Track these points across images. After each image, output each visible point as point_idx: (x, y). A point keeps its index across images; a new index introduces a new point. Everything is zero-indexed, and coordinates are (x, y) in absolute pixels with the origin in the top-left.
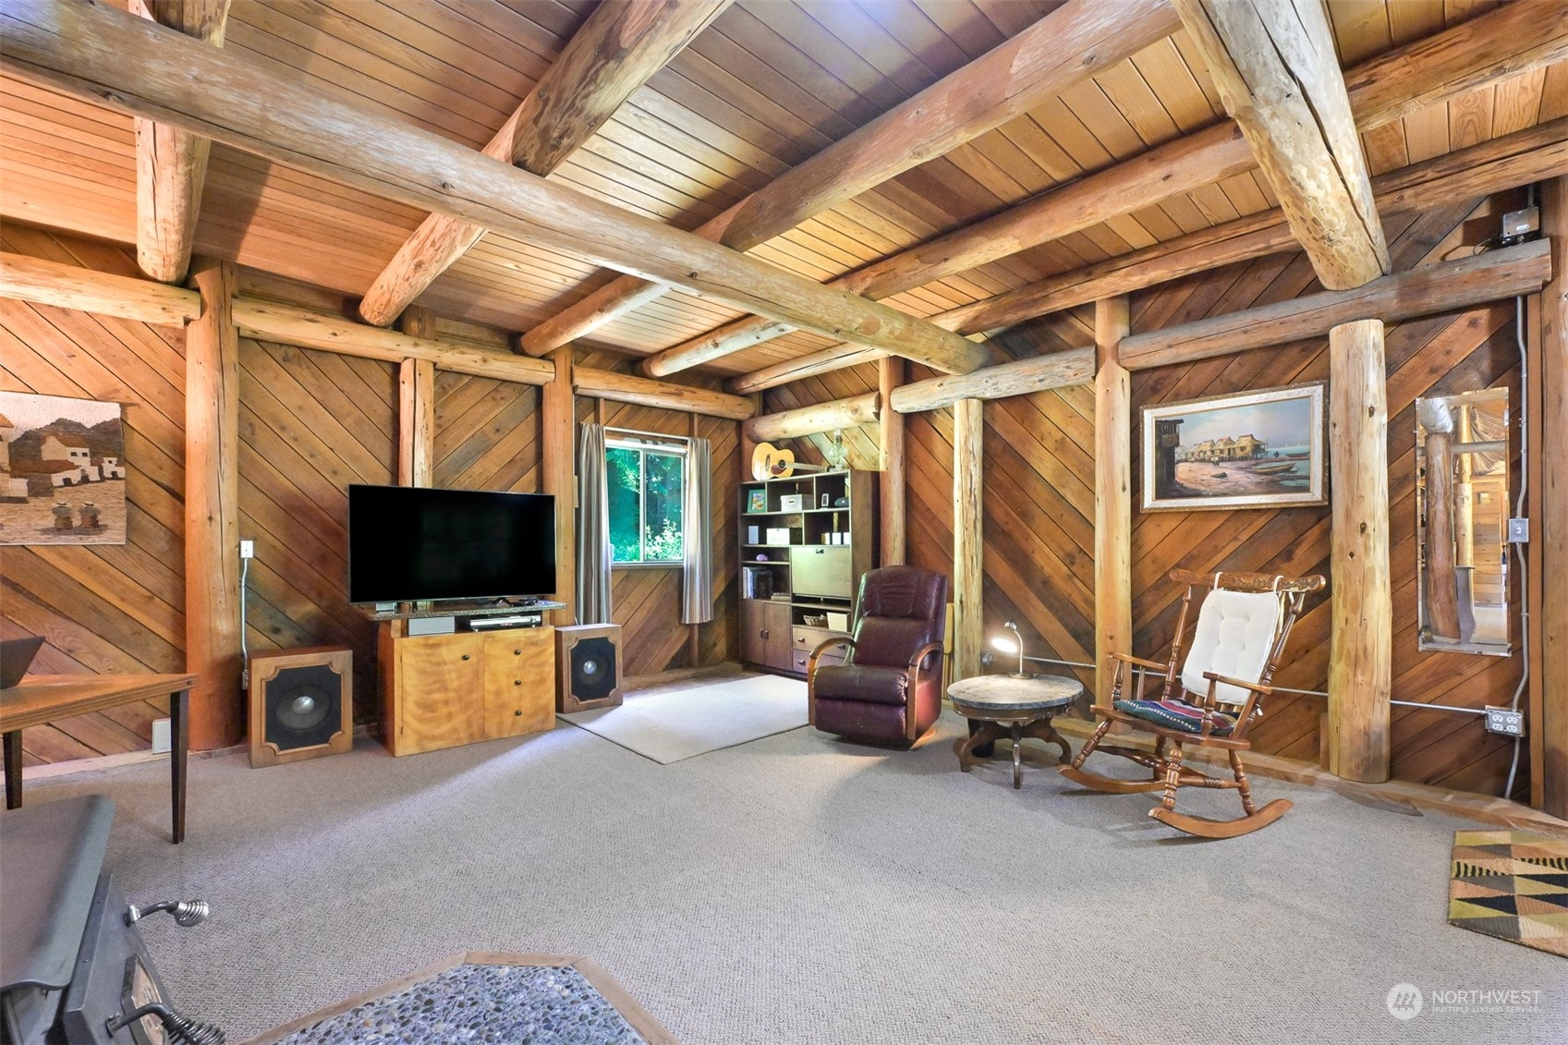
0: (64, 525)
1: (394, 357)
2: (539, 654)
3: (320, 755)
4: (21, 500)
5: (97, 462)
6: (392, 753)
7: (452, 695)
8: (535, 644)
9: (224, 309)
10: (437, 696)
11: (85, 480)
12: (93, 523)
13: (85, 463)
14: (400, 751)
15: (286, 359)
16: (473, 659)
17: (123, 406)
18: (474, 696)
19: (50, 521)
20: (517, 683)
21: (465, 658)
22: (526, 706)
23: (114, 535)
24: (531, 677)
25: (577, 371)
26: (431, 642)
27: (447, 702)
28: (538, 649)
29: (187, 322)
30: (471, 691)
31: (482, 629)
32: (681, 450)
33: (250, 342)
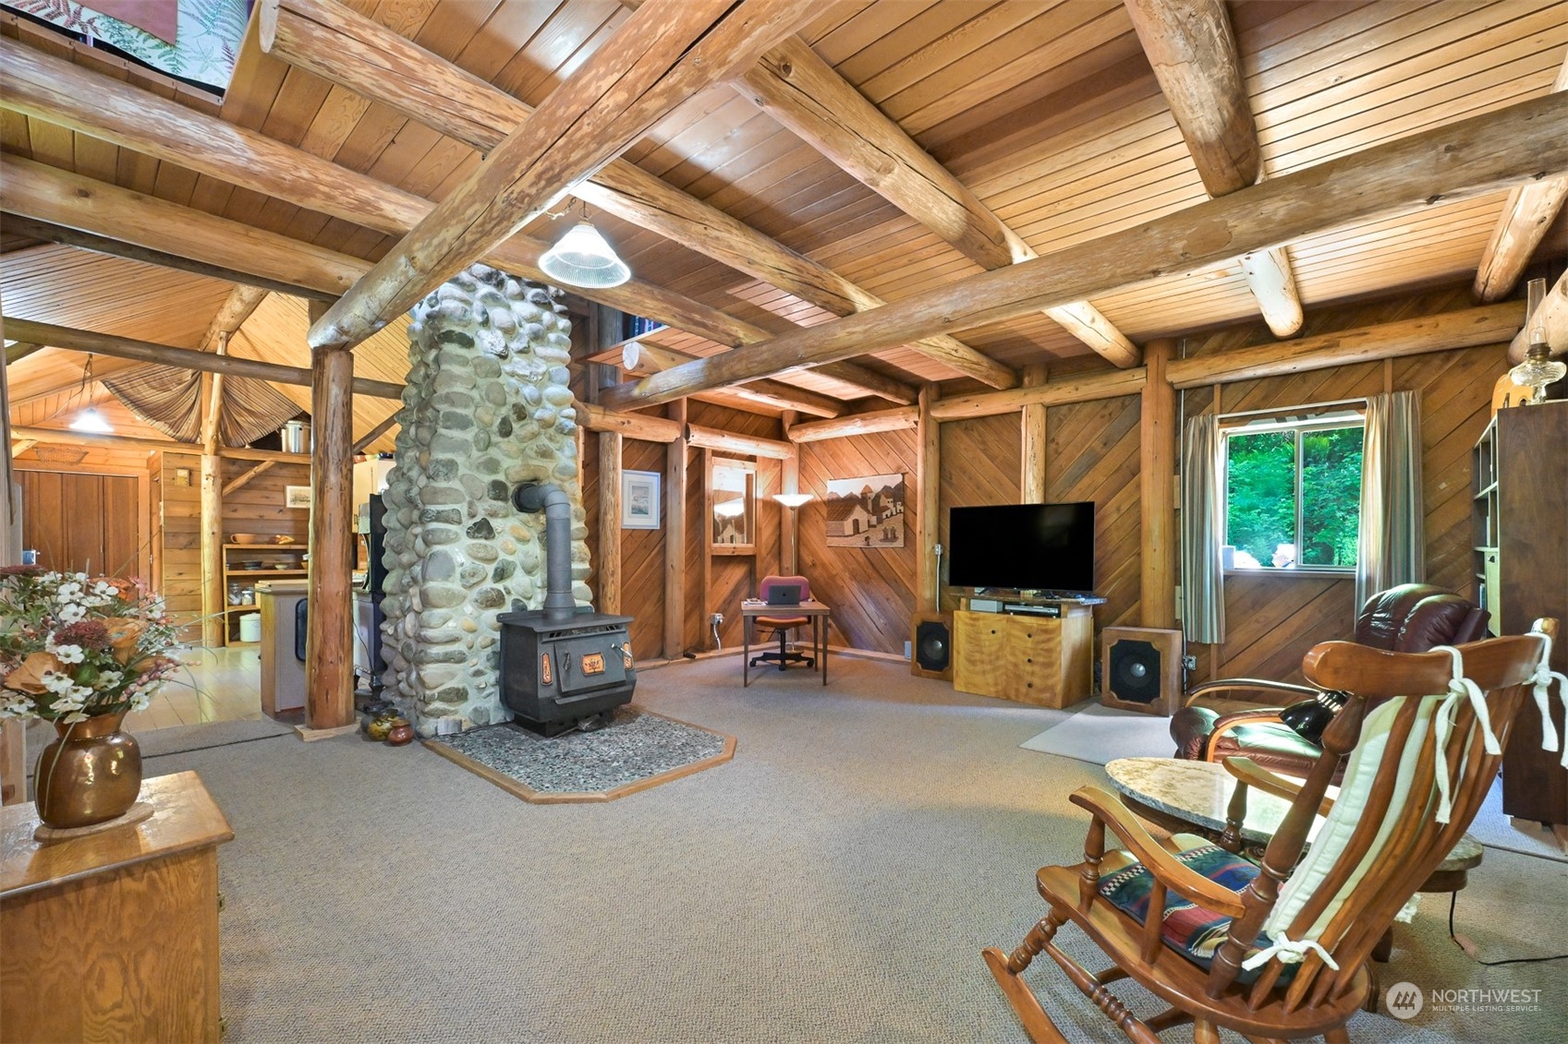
0: (886, 539)
1: (1014, 407)
2: (1049, 640)
3: (939, 678)
4: (875, 526)
5: (895, 506)
6: (952, 687)
7: (985, 658)
8: (1046, 631)
9: (927, 411)
10: (978, 656)
11: (892, 515)
12: (895, 538)
13: (891, 505)
14: (957, 688)
15: (966, 428)
16: (999, 634)
17: (903, 474)
18: (1001, 662)
19: (882, 536)
20: (1029, 661)
21: (993, 632)
22: (1037, 681)
23: (900, 543)
24: (1041, 659)
25: (1171, 367)
26: (974, 616)
27: (982, 662)
28: (1048, 636)
29: (916, 423)
30: (998, 658)
31: (1016, 613)
32: (1355, 417)
33: (943, 425)
